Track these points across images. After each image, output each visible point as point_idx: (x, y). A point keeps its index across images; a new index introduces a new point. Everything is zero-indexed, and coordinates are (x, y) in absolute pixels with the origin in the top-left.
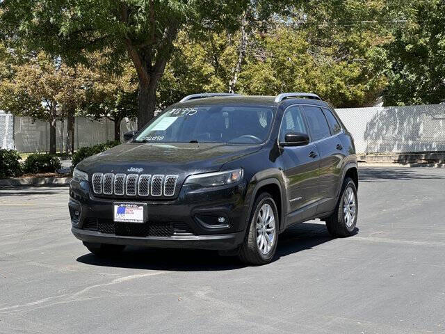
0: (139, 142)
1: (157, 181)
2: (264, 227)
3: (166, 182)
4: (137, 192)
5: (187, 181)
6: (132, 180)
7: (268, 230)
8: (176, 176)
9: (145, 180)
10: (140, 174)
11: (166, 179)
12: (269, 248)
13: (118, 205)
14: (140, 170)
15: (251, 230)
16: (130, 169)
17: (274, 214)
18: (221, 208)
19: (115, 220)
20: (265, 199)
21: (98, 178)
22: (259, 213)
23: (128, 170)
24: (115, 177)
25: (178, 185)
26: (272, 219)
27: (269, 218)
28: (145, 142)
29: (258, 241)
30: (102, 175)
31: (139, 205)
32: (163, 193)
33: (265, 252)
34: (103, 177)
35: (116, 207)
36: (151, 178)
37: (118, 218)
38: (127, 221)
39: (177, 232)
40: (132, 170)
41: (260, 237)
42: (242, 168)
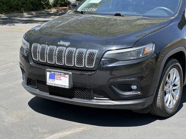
0: (79, 12)
1: (80, 54)
2: (171, 87)
3: (87, 55)
4: (64, 62)
5: (105, 56)
6: (60, 52)
7: (174, 88)
8: (96, 51)
9: (70, 53)
10: (67, 47)
11: (88, 53)
12: (175, 102)
13: (50, 71)
14: (67, 44)
15: (159, 93)
16: (60, 42)
17: (180, 75)
18: (134, 79)
19: (48, 84)
20: (173, 65)
21: (36, 48)
22: (167, 77)
23: (59, 43)
24: (48, 48)
25: (97, 58)
26: (178, 78)
27: (176, 78)
28: (82, 13)
29: (165, 101)
30: (39, 45)
31: (65, 74)
32: (85, 64)
33: (171, 106)
34: (39, 47)
35: (48, 74)
36: (76, 51)
37: (50, 82)
38: (56, 86)
39: (96, 97)
40: (62, 43)
41: (167, 96)
42: (154, 43)
